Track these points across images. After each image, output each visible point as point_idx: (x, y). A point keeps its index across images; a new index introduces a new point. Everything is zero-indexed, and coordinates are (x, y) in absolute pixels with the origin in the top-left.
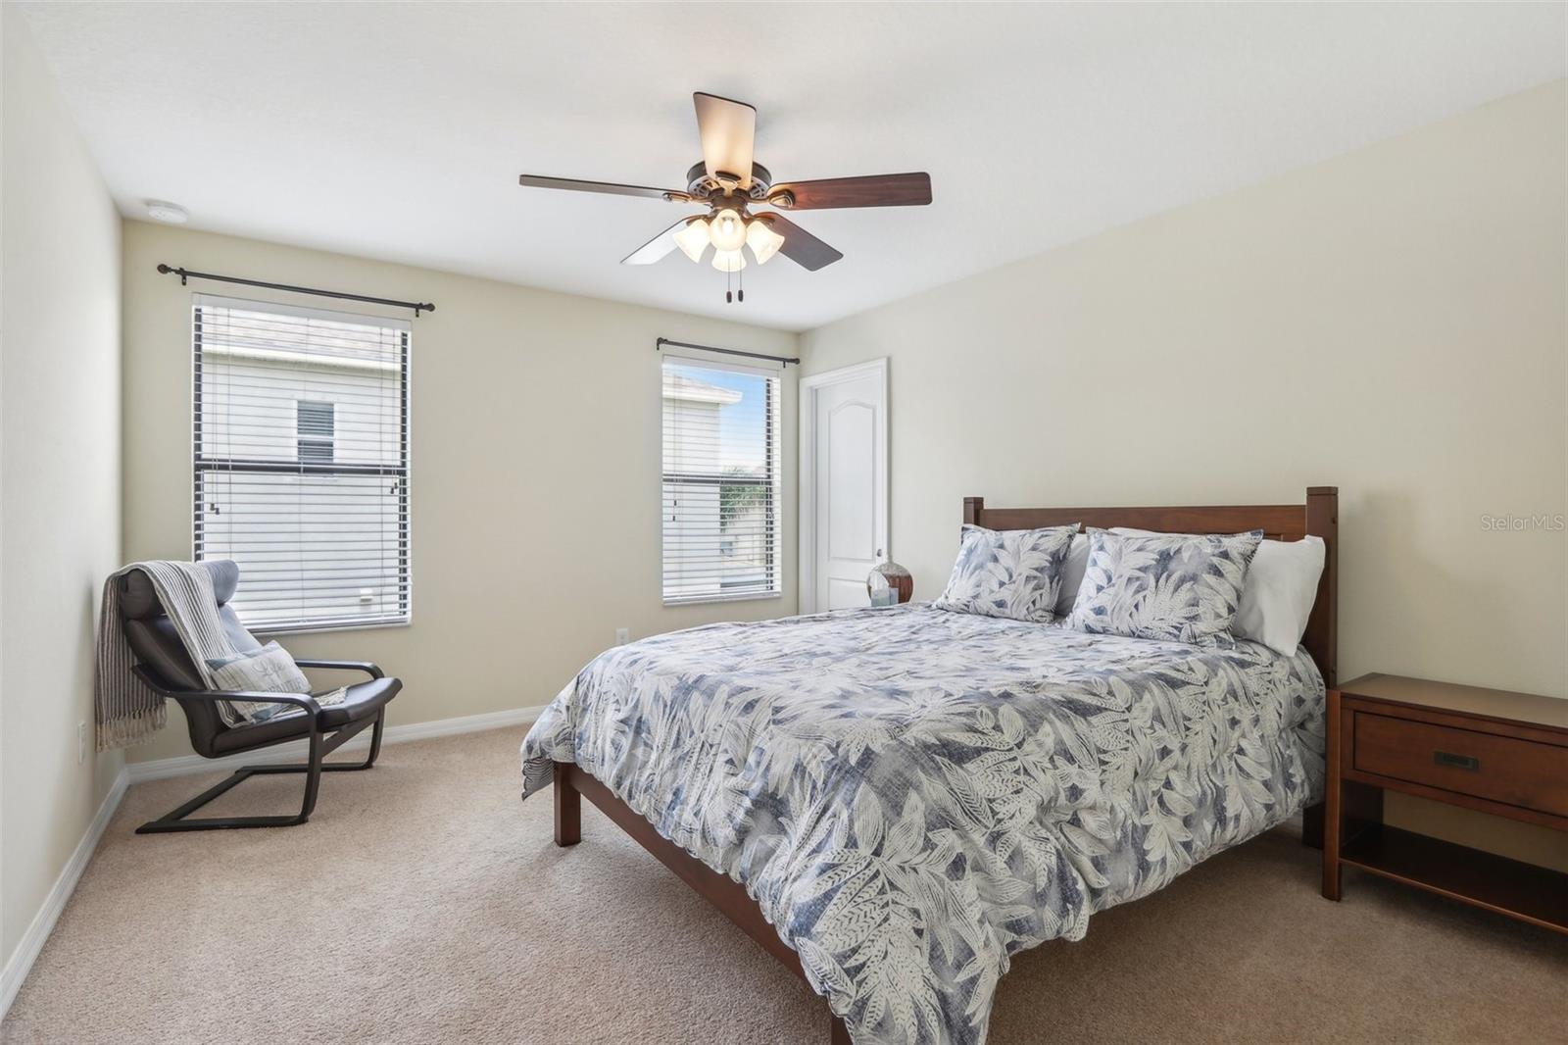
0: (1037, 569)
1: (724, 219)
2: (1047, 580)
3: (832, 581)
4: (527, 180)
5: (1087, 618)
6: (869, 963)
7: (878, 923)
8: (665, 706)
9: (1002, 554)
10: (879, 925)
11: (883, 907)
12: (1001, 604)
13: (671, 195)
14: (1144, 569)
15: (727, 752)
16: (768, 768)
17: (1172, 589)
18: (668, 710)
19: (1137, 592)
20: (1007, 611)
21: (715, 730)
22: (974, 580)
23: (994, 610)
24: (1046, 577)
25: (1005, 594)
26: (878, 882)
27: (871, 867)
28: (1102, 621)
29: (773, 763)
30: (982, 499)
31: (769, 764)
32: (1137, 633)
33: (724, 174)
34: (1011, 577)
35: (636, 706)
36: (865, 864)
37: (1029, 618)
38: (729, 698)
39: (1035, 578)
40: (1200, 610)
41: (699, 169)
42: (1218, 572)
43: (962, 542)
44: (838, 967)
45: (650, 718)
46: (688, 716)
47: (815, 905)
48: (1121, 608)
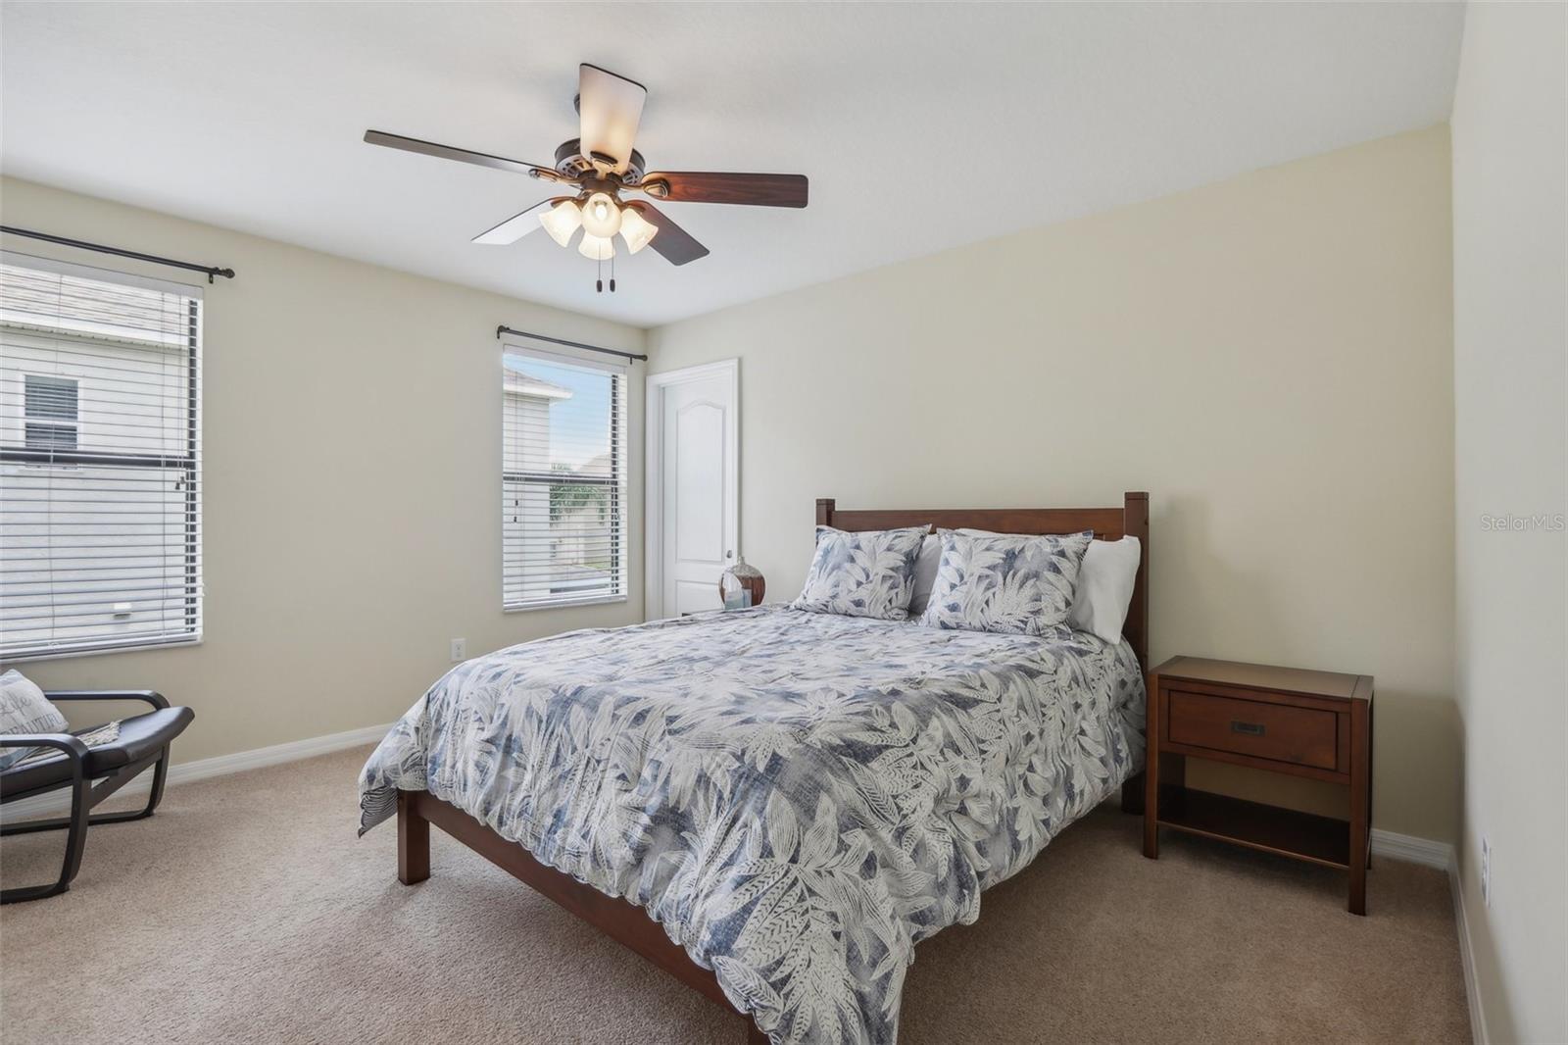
0: (892, 569)
1: (596, 203)
2: (902, 580)
3: (679, 583)
4: (374, 137)
5: (942, 614)
6: (794, 974)
7: (800, 931)
8: (540, 721)
9: (858, 555)
10: (802, 934)
11: (803, 914)
12: (859, 603)
13: (538, 171)
14: (992, 568)
15: (618, 767)
16: (667, 781)
17: (1017, 585)
18: (543, 726)
19: (987, 589)
20: (865, 610)
21: (602, 744)
22: (832, 580)
23: (853, 609)
24: (901, 576)
25: (862, 593)
26: (797, 890)
27: (789, 875)
28: (956, 618)
29: (672, 776)
30: (833, 501)
31: (668, 777)
32: (988, 627)
33: (599, 155)
34: (868, 576)
35: (504, 724)
36: (782, 873)
37: (886, 616)
38: (615, 710)
39: (891, 577)
40: (1043, 604)
41: (571, 147)
42: (1056, 570)
43: (817, 543)
44: (764, 982)
45: (522, 736)
46: (568, 731)
47: (734, 920)
48: (973, 604)
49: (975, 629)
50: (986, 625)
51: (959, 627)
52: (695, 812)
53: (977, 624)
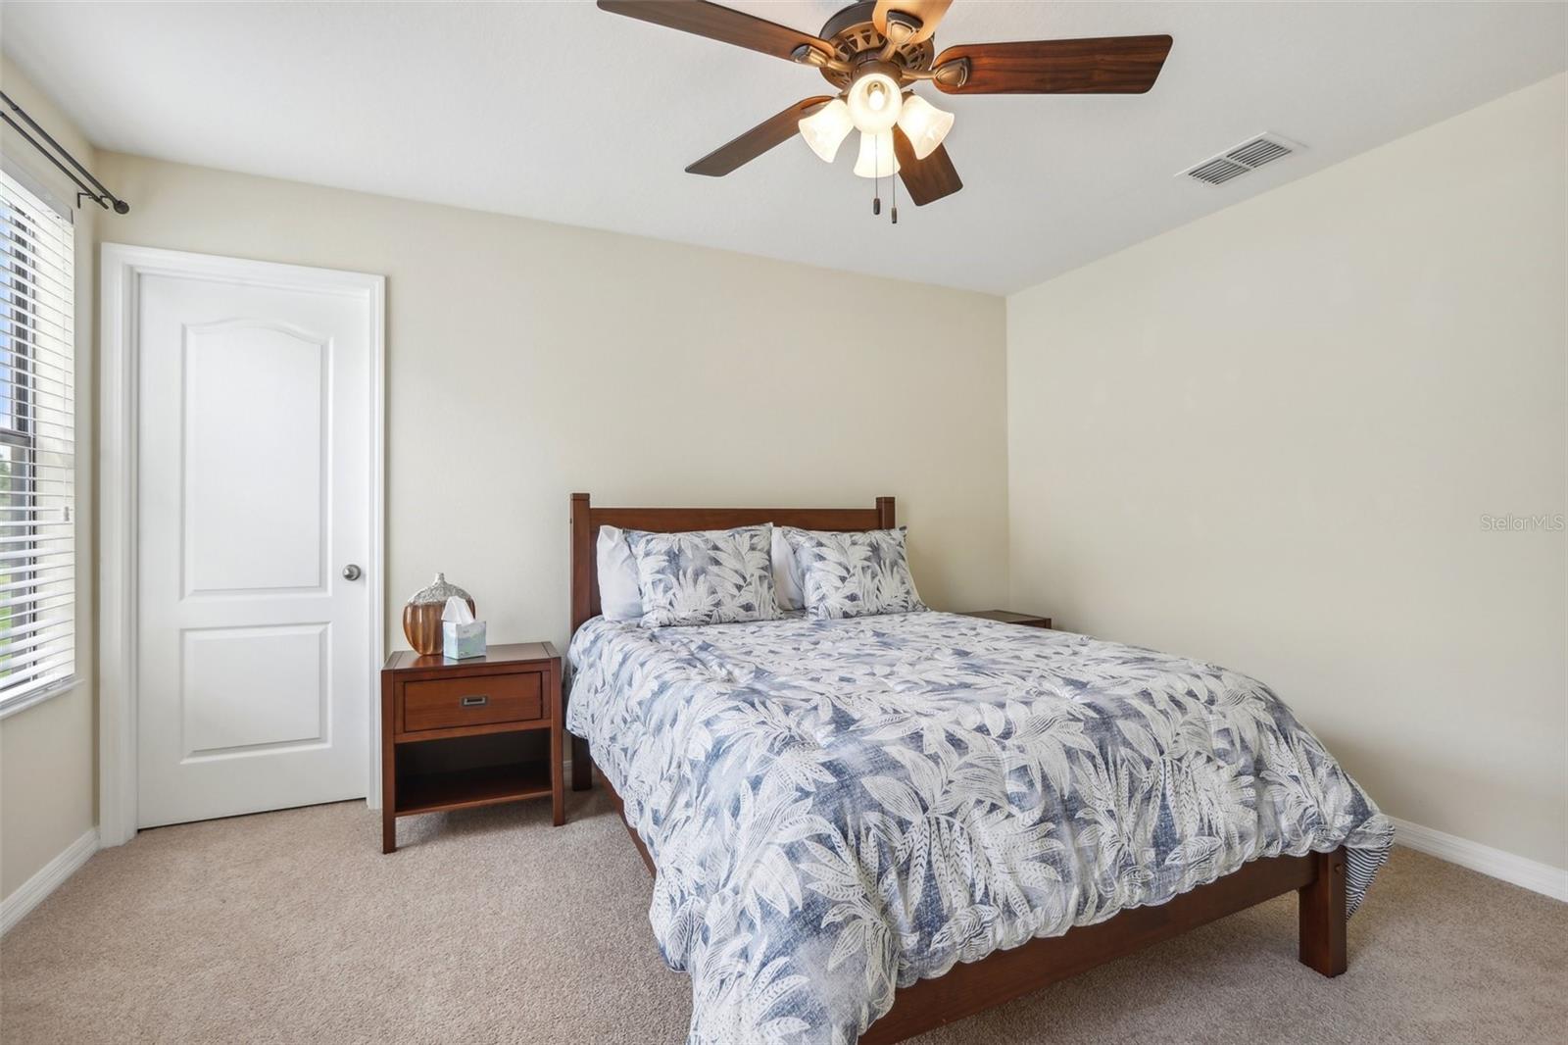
12: (748, 608)
15: (1200, 754)
16: (1242, 740)
18: (1099, 760)
20: (756, 614)
21: (1175, 742)
23: (742, 614)
29: (1242, 734)
31: (1241, 736)
35: (1047, 786)
45: (1078, 787)
46: (1132, 749)
48: (868, 592)
49: (872, 614)
50: (880, 608)
51: (858, 614)
52: (1263, 753)
53: (873, 609)
